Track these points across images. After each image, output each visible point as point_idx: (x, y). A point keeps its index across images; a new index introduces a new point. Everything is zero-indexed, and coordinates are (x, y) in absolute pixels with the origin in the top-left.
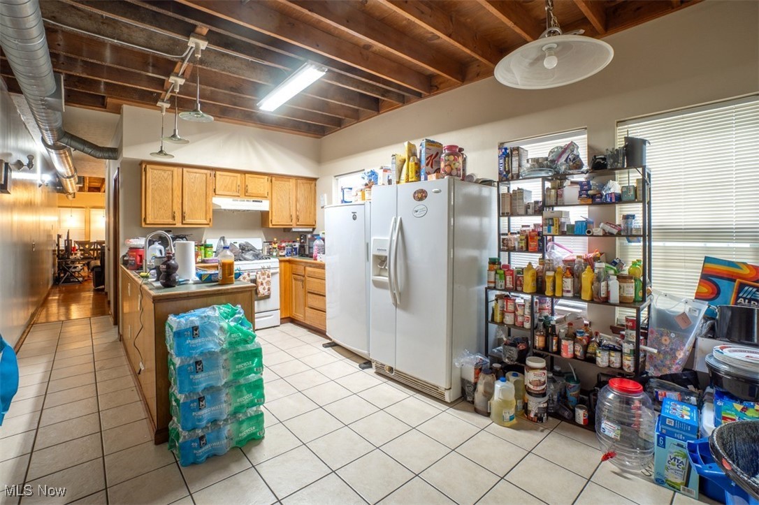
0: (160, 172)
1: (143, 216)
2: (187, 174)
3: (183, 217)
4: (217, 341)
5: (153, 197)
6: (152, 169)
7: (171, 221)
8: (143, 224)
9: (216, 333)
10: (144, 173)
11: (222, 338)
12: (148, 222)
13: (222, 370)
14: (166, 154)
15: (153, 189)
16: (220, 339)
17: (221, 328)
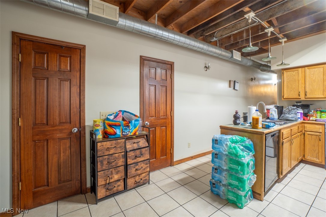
0: (291, 72)
1: (282, 95)
2: (308, 70)
3: (306, 95)
4: (224, 149)
5: (287, 86)
6: (286, 72)
7: (297, 97)
8: (283, 99)
9: (224, 145)
10: (282, 75)
11: (226, 149)
12: (284, 98)
13: (224, 162)
14: (285, 64)
15: (287, 81)
16: (225, 149)
17: (227, 145)
